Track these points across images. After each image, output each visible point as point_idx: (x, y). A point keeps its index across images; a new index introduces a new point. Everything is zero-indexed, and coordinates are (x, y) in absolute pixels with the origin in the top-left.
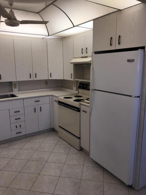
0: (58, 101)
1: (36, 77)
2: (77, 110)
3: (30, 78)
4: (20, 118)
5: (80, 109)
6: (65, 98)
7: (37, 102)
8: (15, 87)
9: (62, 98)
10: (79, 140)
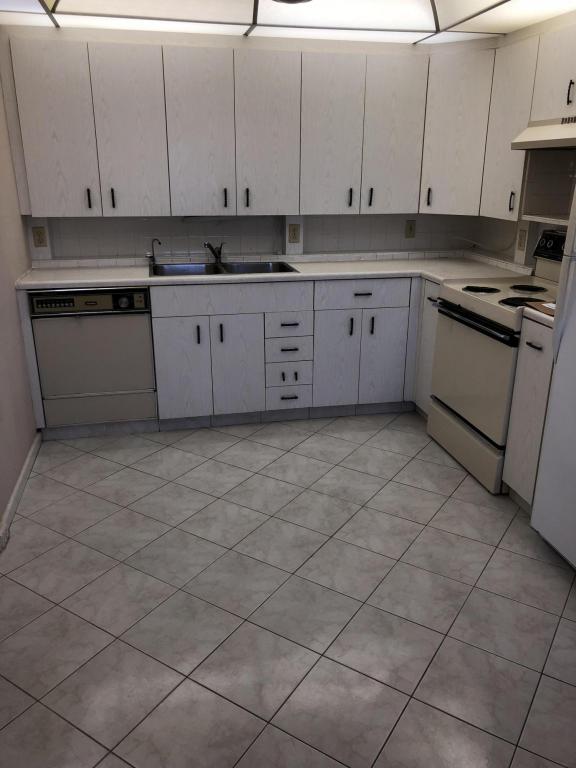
0: (439, 301)
1: (370, 204)
2: (508, 338)
3: (350, 204)
4: (296, 350)
5: (517, 336)
6: (469, 289)
7: (361, 299)
8: (295, 239)
9: (459, 287)
10: (501, 457)
